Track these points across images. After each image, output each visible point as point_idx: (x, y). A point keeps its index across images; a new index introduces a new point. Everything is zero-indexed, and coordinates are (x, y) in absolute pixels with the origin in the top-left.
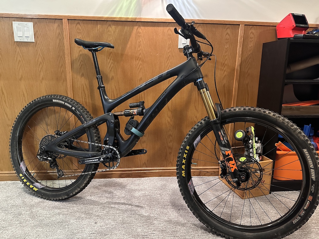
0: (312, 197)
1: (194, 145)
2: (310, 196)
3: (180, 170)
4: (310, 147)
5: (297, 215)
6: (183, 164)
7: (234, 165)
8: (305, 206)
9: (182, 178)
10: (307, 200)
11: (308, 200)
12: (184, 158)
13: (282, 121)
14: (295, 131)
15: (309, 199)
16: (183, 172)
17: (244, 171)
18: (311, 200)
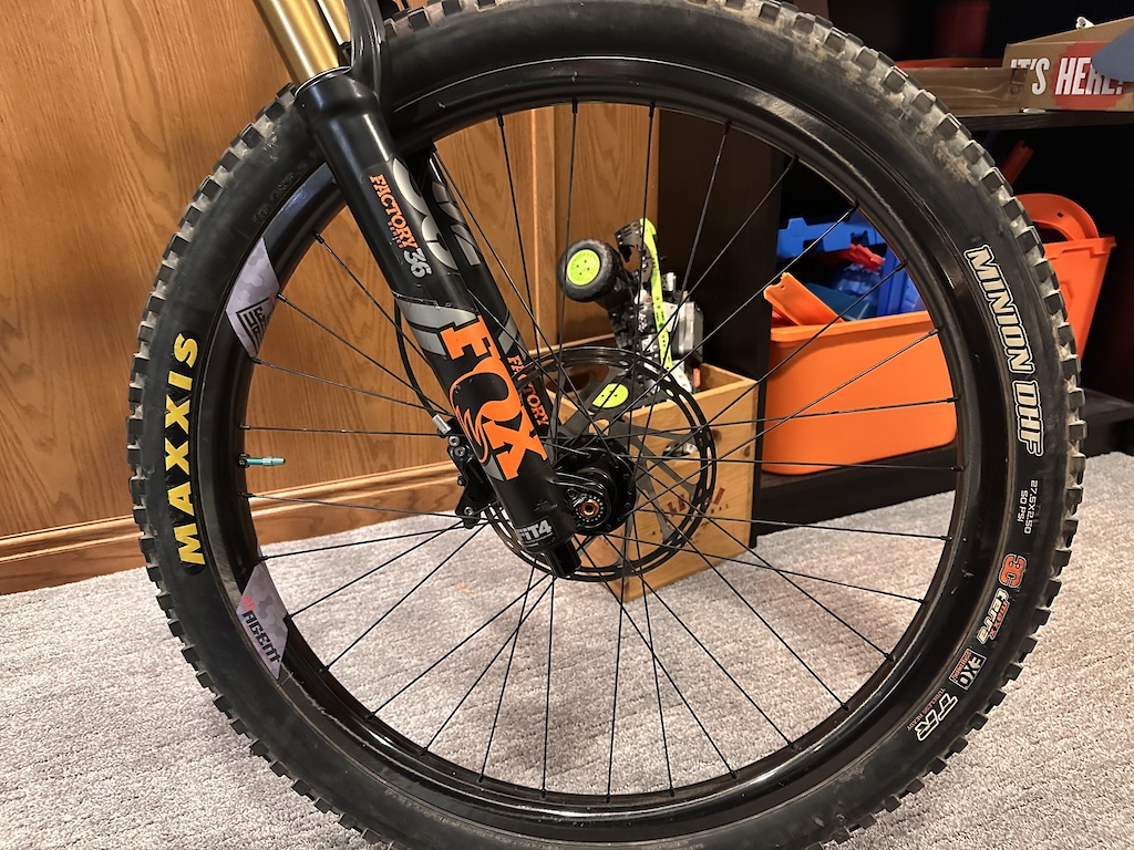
0: (1022, 560)
1: (234, 321)
2: (1011, 557)
3: (157, 525)
4: (1010, 229)
5: (937, 683)
6: (176, 477)
7: (513, 424)
8: (982, 624)
9: (182, 575)
10: (989, 585)
11: (998, 585)
12: (176, 435)
13: (822, 52)
14: (913, 122)
15: (1003, 580)
16: (184, 533)
17: (594, 459)
18: (1015, 584)
